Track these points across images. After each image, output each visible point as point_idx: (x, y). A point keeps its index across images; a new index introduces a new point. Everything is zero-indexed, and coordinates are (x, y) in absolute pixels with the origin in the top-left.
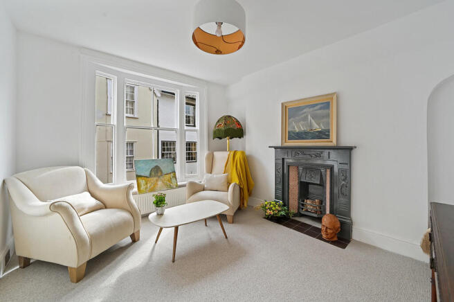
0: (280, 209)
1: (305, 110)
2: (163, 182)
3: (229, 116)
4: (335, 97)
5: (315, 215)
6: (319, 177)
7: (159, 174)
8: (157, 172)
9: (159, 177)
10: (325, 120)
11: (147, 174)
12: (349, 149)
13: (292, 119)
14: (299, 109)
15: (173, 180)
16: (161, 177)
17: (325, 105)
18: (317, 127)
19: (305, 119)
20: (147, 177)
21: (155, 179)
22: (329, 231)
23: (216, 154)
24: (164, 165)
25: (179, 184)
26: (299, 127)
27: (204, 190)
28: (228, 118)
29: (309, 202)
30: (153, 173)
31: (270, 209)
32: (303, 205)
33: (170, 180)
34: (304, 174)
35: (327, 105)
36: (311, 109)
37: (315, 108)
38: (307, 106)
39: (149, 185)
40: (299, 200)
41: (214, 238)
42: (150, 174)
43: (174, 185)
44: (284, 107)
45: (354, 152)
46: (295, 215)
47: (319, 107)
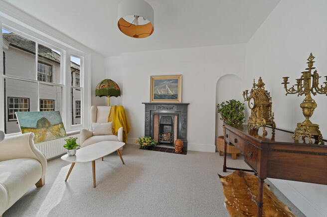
0: (150, 141)
1: (164, 82)
2: (52, 132)
3: (110, 80)
4: (181, 77)
5: (169, 142)
6: (170, 120)
7: (47, 125)
8: (45, 124)
9: (47, 128)
10: (175, 89)
11: (34, 125)
12: (187, 105)
13: (157, 87)
14: (161, 81)
15: (62, 130)
16: (50, 128)
17: (175, 81)
18: (171, 93)
19: (165, 87)
20: (33, 128)
21: (43, 130)
22: (179, 148)
23: (99, 108)
24: (51, 117)
25: (67, 133)
26: (161, 92)
27: (93, 136)
28: (109, 81)
29: (165, 135)
30: (40, 125)
31: (145, 142)
32: (161, 137)
33: (59, 130)
34: (162, 120)
35: (176, 81)
36: (168, 82)
37: (171, 82)
38: (166, 80)
39: (37, 136)
40: (159, 134)
41: (115, 166)
42: (37, 125)
43: (62, 134)
44: (152, 79)
45: (189, 106)
46: (157, 144)
47: (172, 81)
